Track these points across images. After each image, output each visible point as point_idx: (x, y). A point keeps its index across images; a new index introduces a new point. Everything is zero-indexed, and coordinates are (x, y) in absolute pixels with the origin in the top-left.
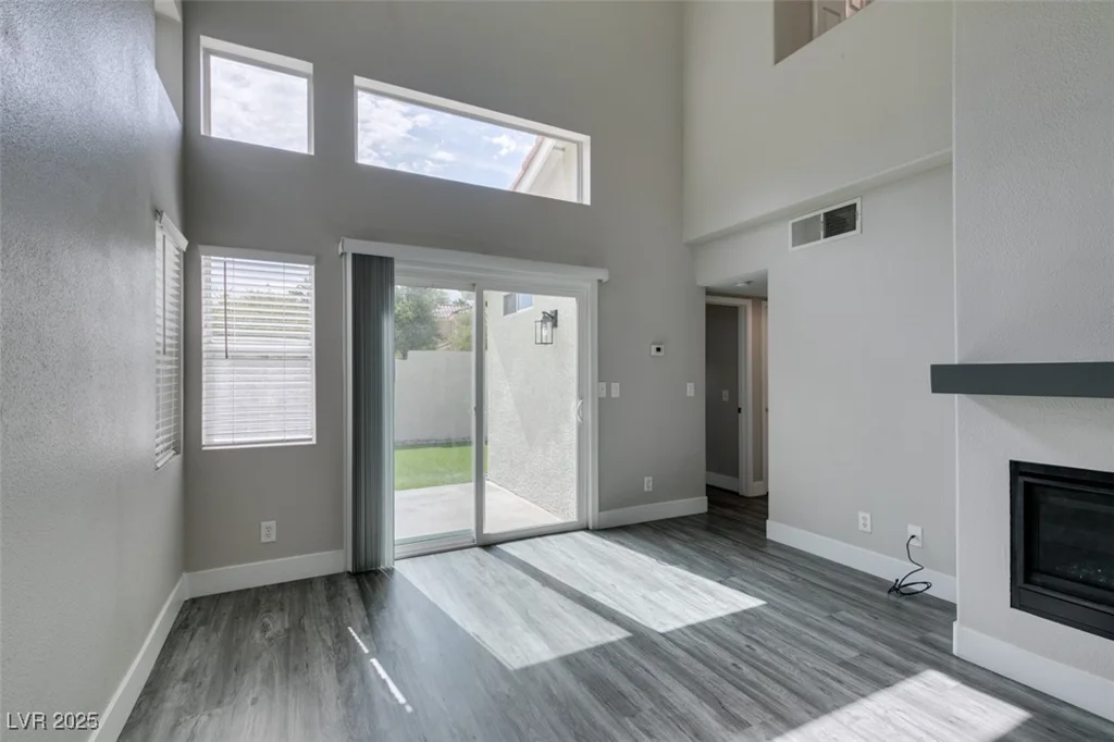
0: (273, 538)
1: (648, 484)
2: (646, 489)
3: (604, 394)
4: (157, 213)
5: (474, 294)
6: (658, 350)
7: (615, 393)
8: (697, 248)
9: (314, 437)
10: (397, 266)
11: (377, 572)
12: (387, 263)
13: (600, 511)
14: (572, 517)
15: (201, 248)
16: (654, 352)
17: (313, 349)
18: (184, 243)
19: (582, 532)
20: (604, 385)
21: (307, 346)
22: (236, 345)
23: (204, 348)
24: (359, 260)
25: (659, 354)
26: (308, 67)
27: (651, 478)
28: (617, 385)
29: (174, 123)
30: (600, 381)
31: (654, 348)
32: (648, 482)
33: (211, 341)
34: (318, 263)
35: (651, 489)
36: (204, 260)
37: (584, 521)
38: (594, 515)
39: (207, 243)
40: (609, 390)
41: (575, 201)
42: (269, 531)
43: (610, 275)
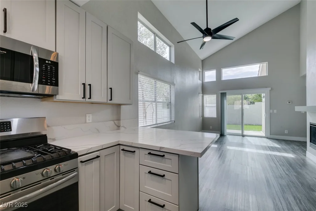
1: (286, 132)
3: (271, 112)
4: (199, 93)
5: (241, 95)
7: (275, 111)
9: (216, 116)
10: (227, 93)
11: (224, 135)
12: (225, 93)
13: (270, 135)
18: (202, 95)
20: (272, 110)
22: (208, 105)
24: (221, 93)
25: (289, 103)
26: (215, 70)
28: (276, 110)
29: (200, 82)
31: (288, 102)
32: (286, 131)
33: (205, 105)
34: (217, 94)
35: (287, 133)
36: (204, 96)
37: (267, 137)
38: (269, 136)
39: (204, 94)
40: (273, 111)
41: (266, 75)
42: (211, 127)
43: (271, 89)
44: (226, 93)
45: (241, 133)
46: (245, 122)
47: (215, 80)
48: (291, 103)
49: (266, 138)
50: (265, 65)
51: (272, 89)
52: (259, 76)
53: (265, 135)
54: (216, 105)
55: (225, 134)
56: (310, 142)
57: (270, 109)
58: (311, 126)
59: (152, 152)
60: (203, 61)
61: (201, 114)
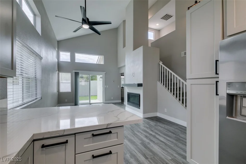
1: (112, 98)
3: (106, 87)
4: (56, 71)
5: (89, 75)
7: (107, 87)
8: (120, 68)
9: (71, 91)
10: (79, 73)
18: (58, 72)
21: (70, 81)
22: (63, 81)
24: (75, 73)
25: (114, 82)
29: (56, 60)
30: (105, 85)
33: (60, 81)
34: (71, 73)
38: (104, 102)
39: (60, 72)
40: (106, 86)
41: (102, 64)
42: (66, 100)
45: (89, 102)
46: (91, 94)
47: (70, 61)
50: (102, 57)
51: (106, 73)
52: (97, 63)
53: (102, 102)
56: (128, 102)
58: (128, 94)
59: (95, 133)
60: (59, 42)
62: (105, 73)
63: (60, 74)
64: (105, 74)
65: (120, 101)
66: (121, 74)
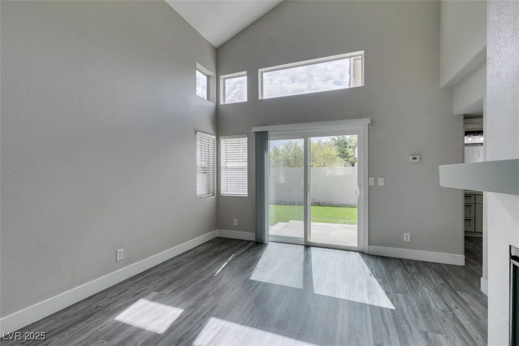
0: (237, 224)
2: (404, 240)
3: (372, 184)
5: (303, 140)
6: (414, 158)
7: (381, 181)
9: (247, 194)
10: (269, 134)
13: (369, 245)
14: (354, 244)
15: (220, 137)
16: (411, 160)
17: (247, 165)
18: (215, 137)
19: (358, 253)
20: (373, 179)
22: (229, 165)
23: (222, 166)
25: (415, 161)
26: (245, 73)
27: (409, 234)
28: (383, 179)
30: (369, 176)
31: (411, 157)
32: (407, 236)
33: (223, 163)
34: (248, 136)
35: (409, 240)
36: (221, 140)
37: (361, 248)
38: (366, 247)
39: (221, 136)
40: (376, 182)
41: (361, 85)
42: (235, 222)
43: (371, 121)
44: (267, 132)
47: (246, 101)
48: (418, 160)
49: (359, 252)
51: (373, 122)
53: (357, 246)
54: (247, 163)
55: (267, 239)
57: (369, 177)
60: (218, 51)
61: (213, 187)
62: (367, 121)
63: (223, 142)
64: (369, 124)
65: (458, 259)
66: (467, 117)
